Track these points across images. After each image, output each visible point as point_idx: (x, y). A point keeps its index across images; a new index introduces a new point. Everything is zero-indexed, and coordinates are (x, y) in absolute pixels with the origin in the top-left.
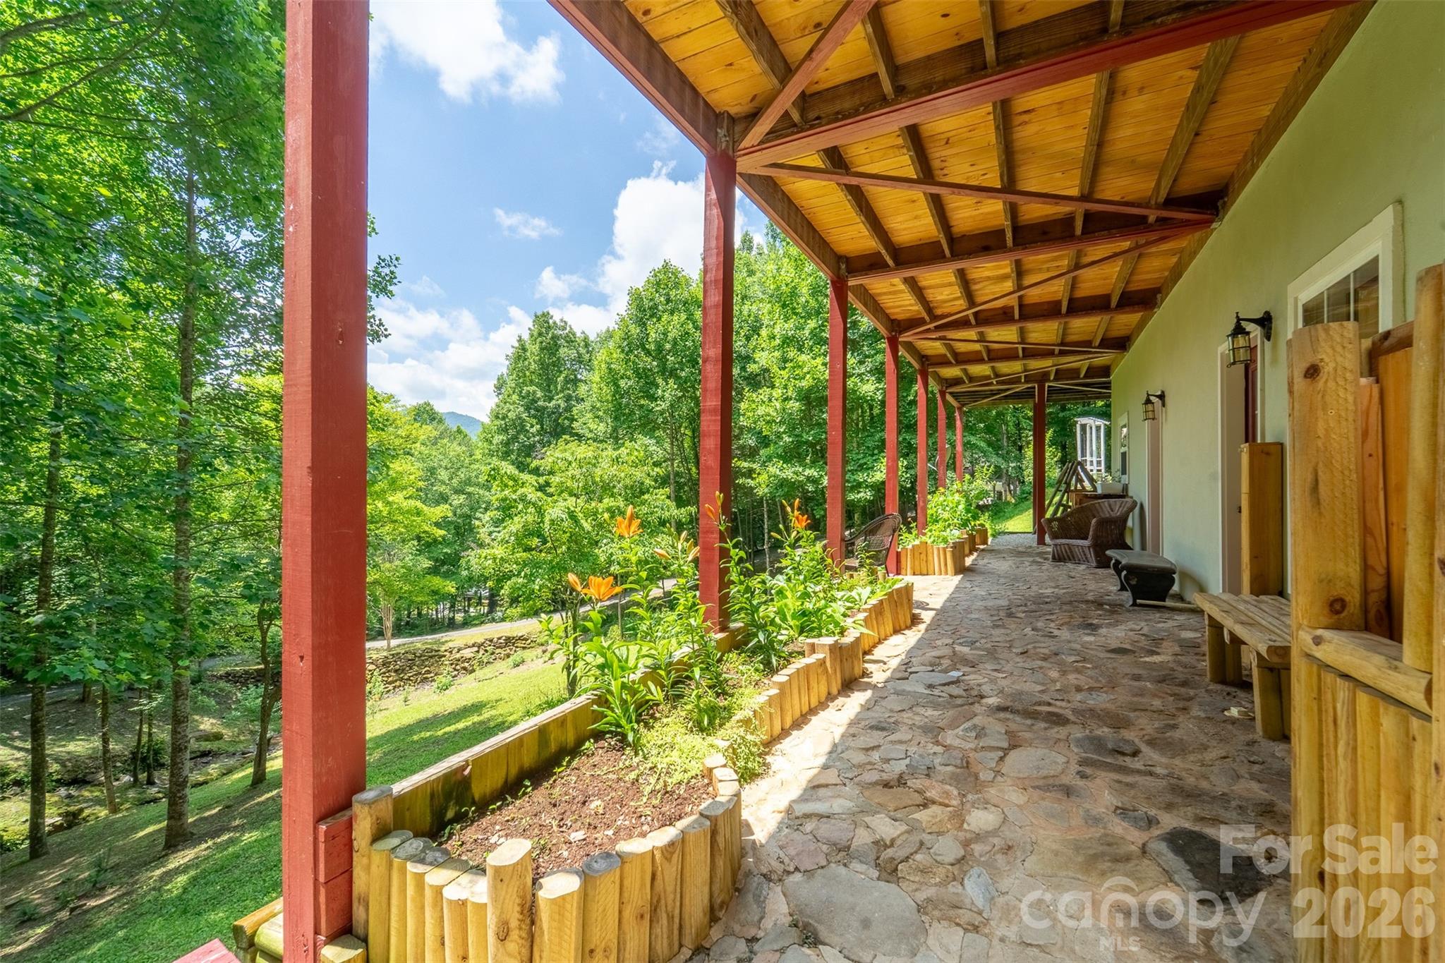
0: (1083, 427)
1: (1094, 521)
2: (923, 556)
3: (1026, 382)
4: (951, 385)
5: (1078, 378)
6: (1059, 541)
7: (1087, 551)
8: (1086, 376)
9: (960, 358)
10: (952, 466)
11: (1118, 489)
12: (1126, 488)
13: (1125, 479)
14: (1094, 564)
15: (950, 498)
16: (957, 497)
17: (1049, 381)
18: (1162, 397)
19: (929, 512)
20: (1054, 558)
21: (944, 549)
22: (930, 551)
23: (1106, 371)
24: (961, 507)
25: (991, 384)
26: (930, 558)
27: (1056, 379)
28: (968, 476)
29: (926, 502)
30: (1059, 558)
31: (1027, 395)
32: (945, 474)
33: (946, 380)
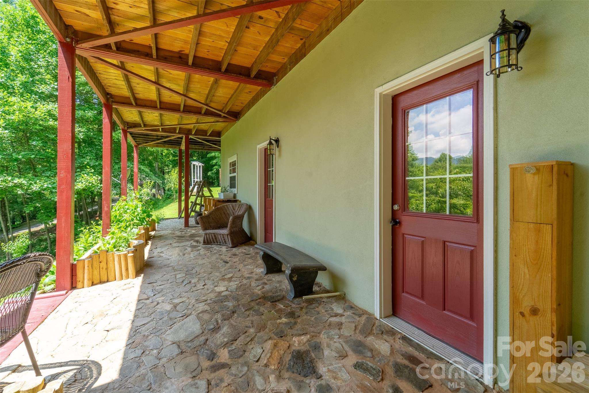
0: (194, 165)
1: (231, 218)
2: (103, 265)
3: (179, 133)
4: (131, 127)
5: (206, 135)
6: (208, 231)
7: (226, 237)
8: (210, 136)
9: (139, 102)
10: (131, 181)
11: (230, 196)
12: (235, 196)
13: (235, 190)
14: (231, 245)
15: (131, 203)
16: (136, 202)
17: (191, 134)
18: (277, 141)
19: (113, 214)
20: (204, 243)
21: (126, 256)
22: (110, 259)
23: (219, 134)
24: (139, 209)
25: (158, 130)
26: (110, 265)
27: (195, 134)
28: (139, 187)
29: (110, 208)
30: (207, 242)
31: (176, 143)
32: (126, 186)
33: (128, 123)
